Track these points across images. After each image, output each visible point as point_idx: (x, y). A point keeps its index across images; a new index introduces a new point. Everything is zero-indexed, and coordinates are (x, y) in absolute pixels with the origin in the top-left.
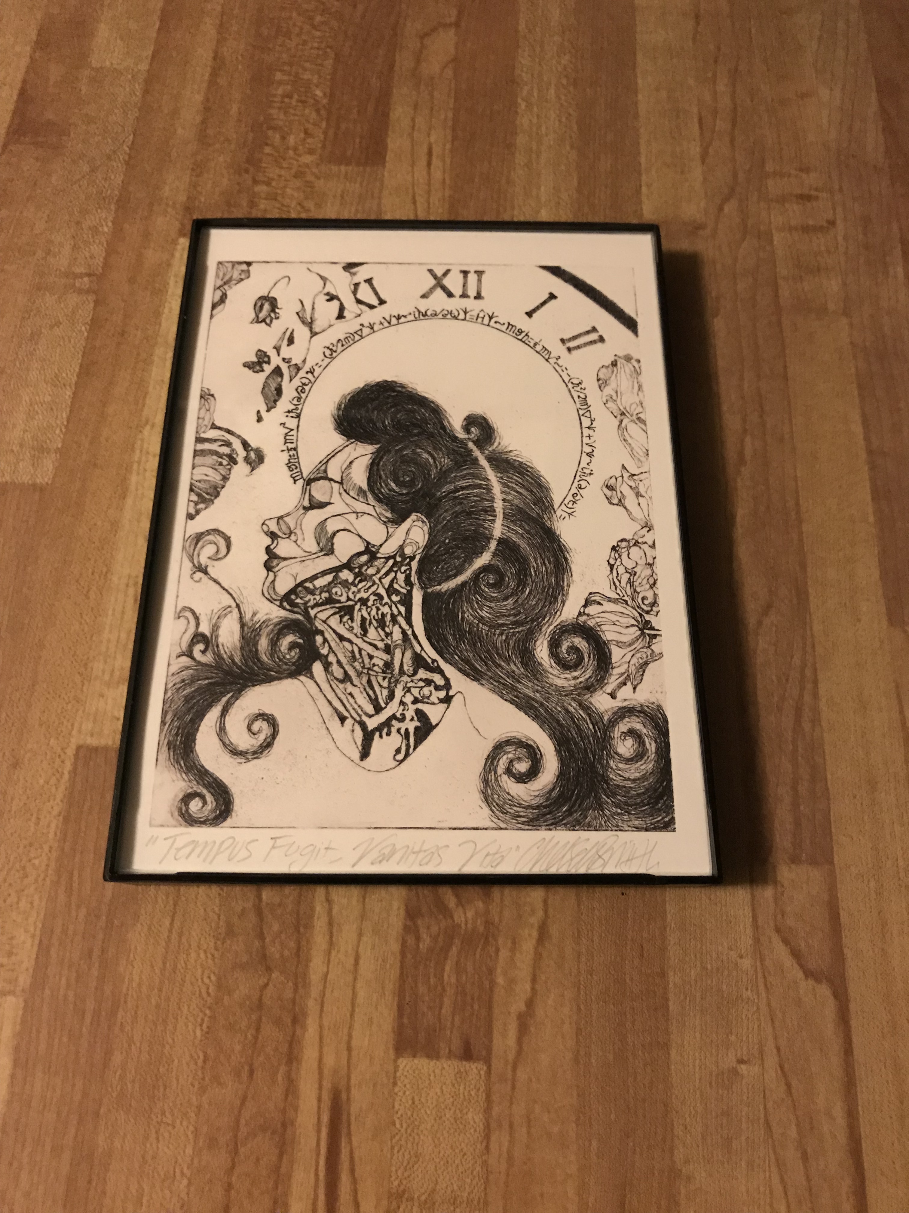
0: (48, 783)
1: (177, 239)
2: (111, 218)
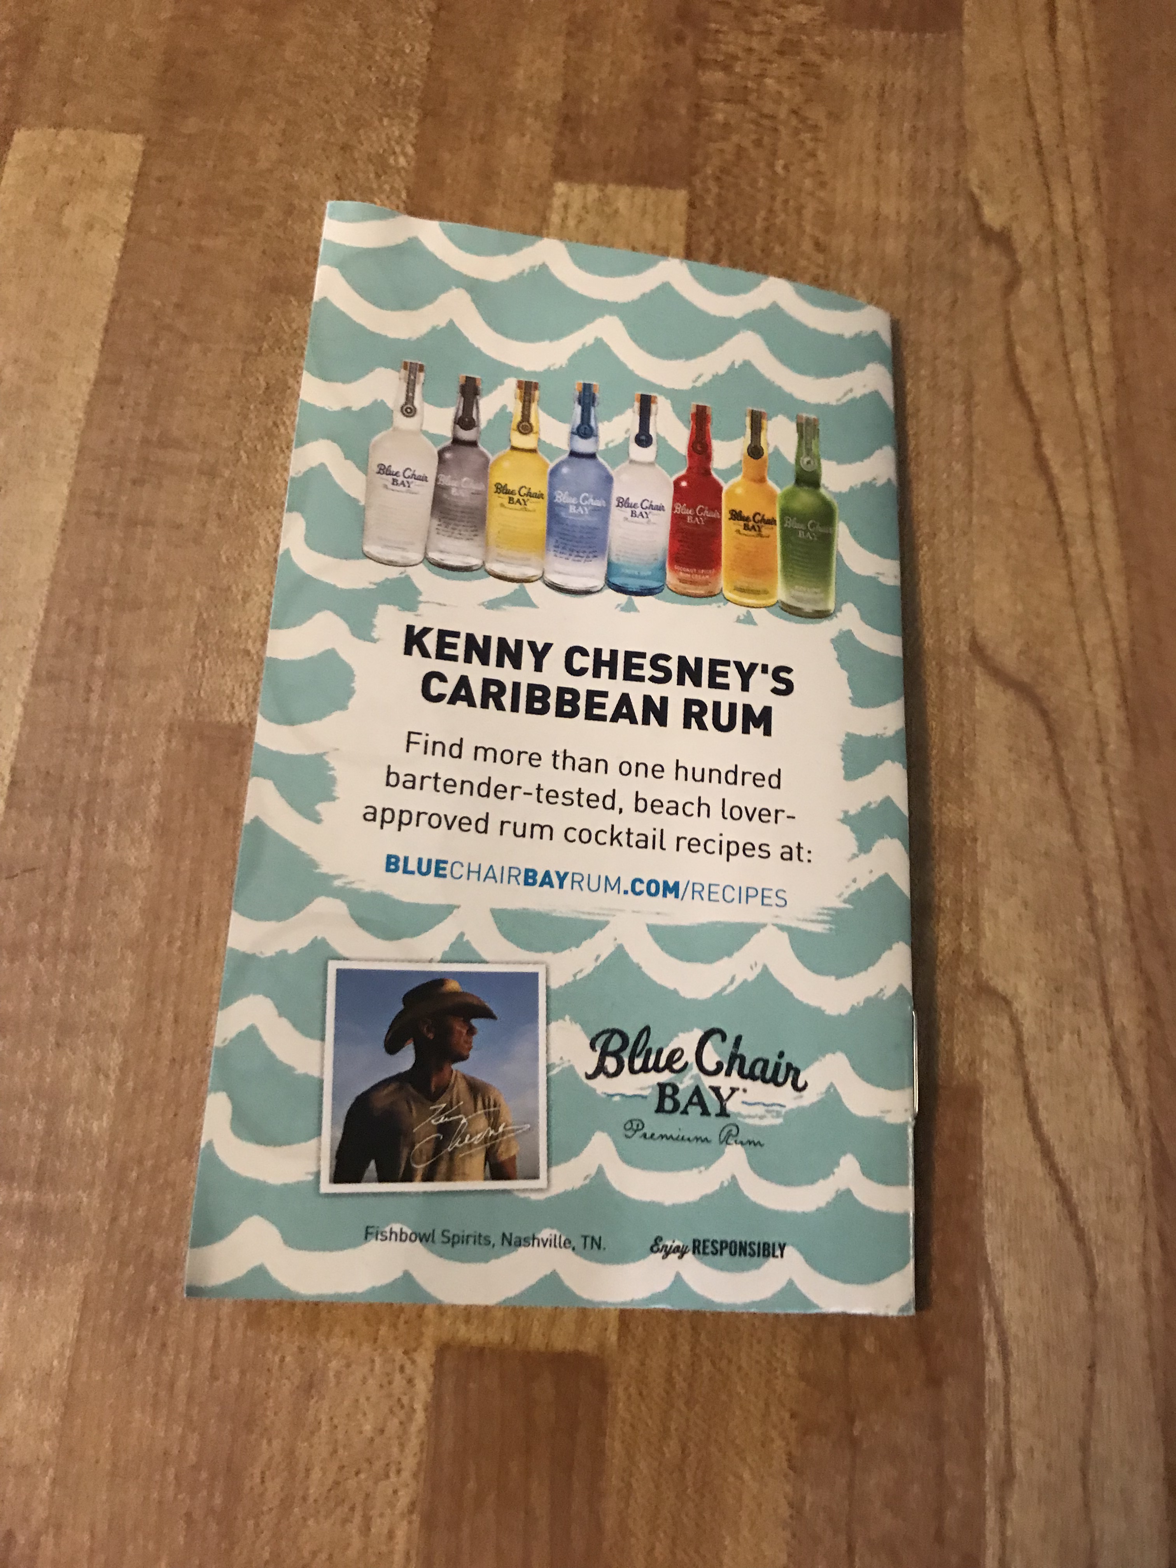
0: (382, 1431)
1: (551, 185)
2: (411, 137)
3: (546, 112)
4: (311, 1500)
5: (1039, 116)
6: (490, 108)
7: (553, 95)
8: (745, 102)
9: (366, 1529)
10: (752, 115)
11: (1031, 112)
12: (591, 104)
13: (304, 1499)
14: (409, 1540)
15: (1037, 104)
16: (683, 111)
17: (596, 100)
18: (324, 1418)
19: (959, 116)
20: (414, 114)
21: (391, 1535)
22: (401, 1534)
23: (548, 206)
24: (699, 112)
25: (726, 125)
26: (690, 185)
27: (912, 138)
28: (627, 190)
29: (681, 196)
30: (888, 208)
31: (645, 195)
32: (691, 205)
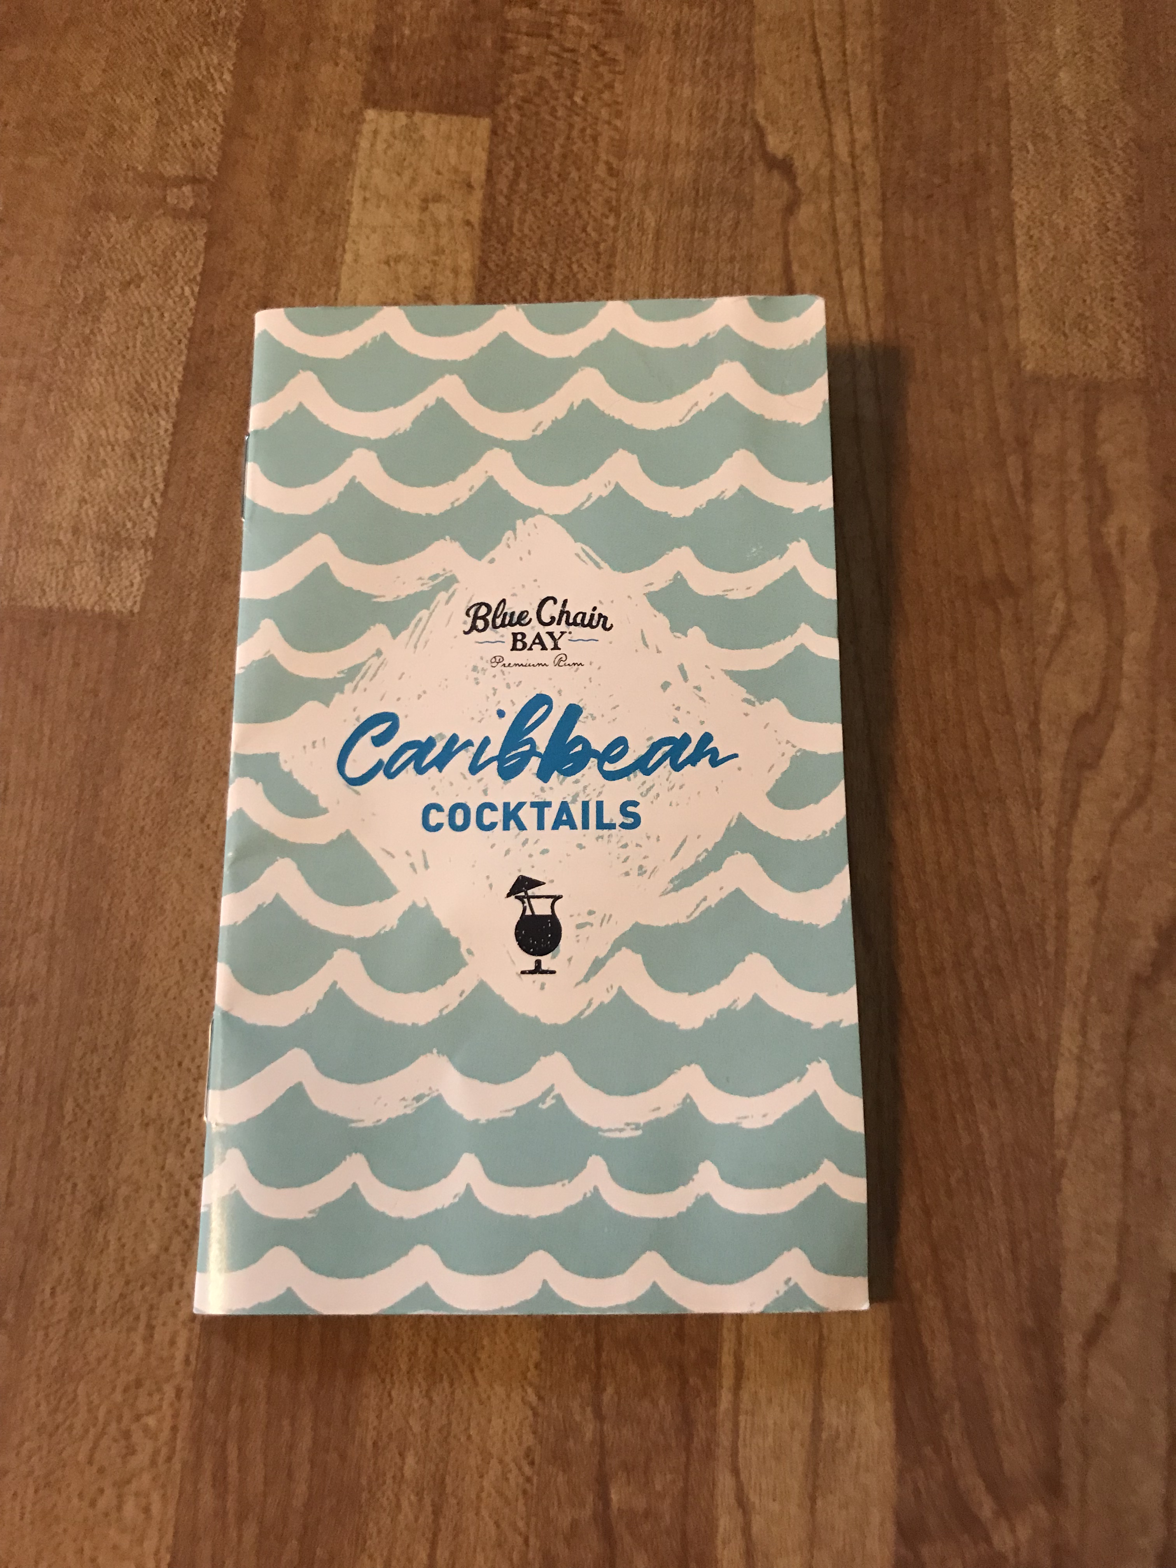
3: (359, 43)
4: (98, 1311)
5: (824, 55)
6: (307, 39)
7: (366, 27)
8: (549, 37)
9: (149, 1337)
10: (555, 49)
11: (817, 51)
12: (402, 36)
13: (92, 1310)
14: (189, 1344)
15: (822, 41)
16: (489, 43)
17: (407, 32)
18: (112, 1238)
19: (749, 52)
20: (233, 44)
21: (172, 1343)
22: (181, 1342)
23: (358, 132)
24: (504, 46)
25: (529, 58)
26: (493, 114)
27: (704, 72)
28: (434, 117)
29: (484, 124)
30: (679, 137)
31: (451, 123)
32: (494, 132)
